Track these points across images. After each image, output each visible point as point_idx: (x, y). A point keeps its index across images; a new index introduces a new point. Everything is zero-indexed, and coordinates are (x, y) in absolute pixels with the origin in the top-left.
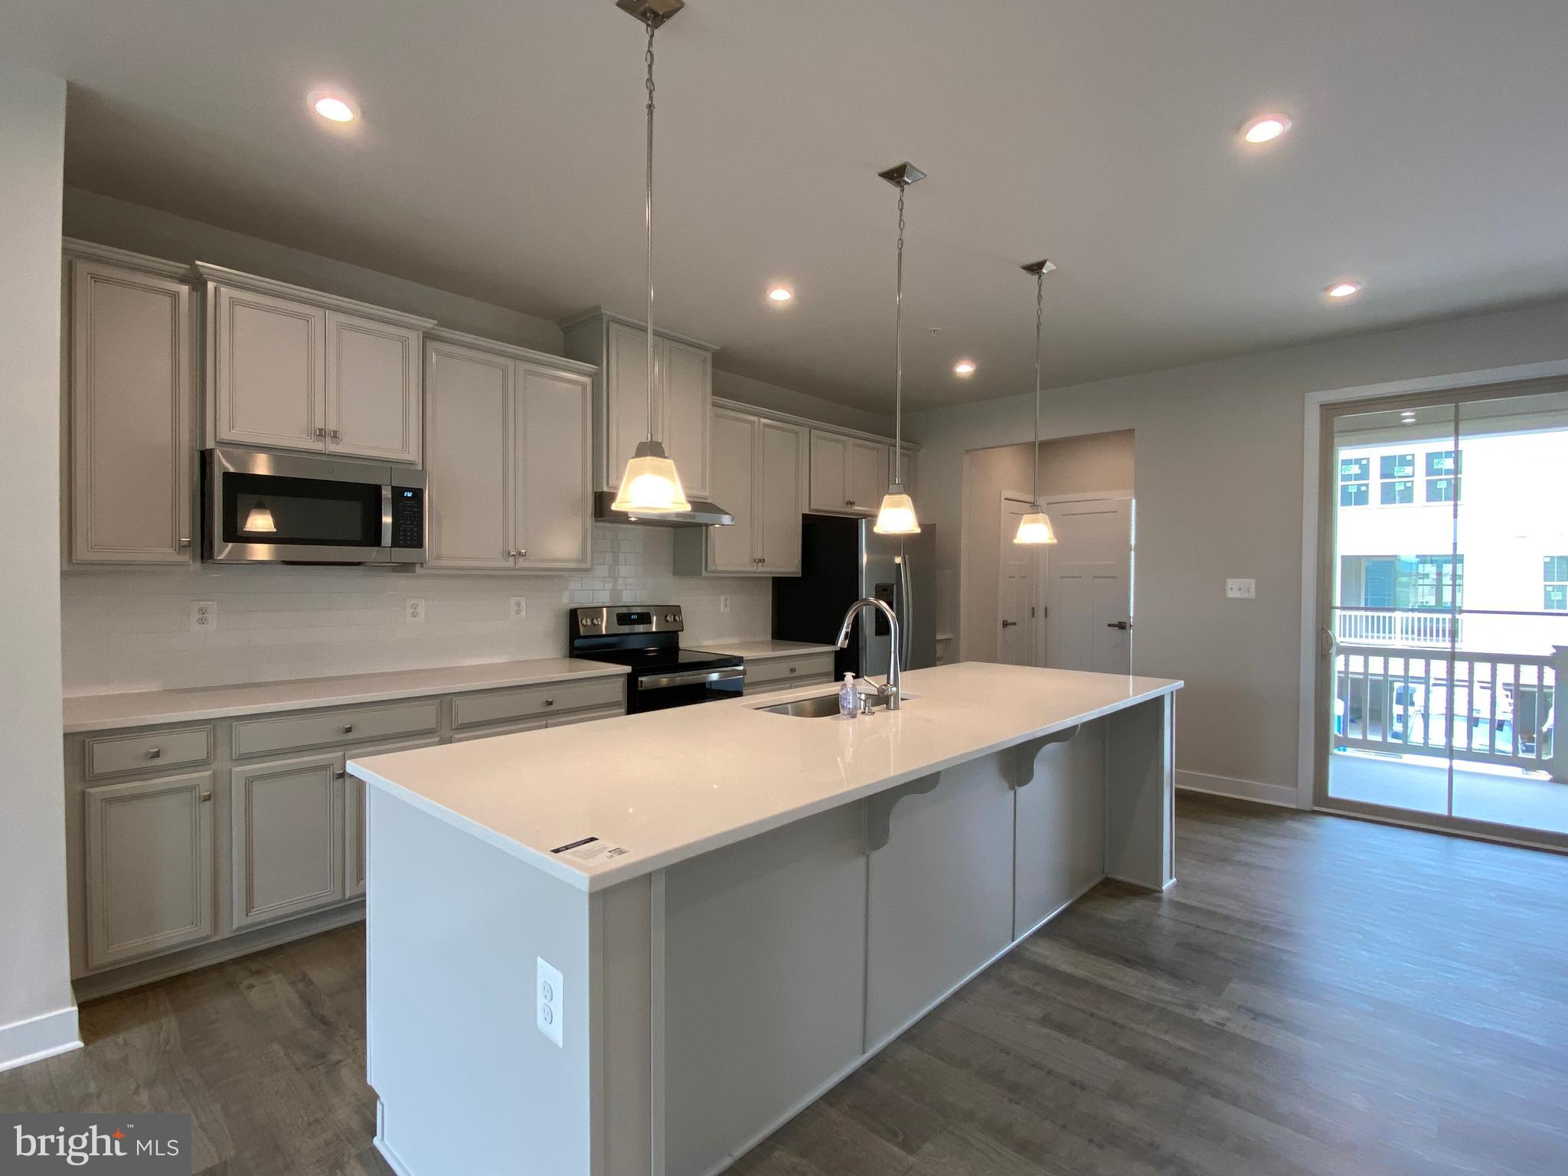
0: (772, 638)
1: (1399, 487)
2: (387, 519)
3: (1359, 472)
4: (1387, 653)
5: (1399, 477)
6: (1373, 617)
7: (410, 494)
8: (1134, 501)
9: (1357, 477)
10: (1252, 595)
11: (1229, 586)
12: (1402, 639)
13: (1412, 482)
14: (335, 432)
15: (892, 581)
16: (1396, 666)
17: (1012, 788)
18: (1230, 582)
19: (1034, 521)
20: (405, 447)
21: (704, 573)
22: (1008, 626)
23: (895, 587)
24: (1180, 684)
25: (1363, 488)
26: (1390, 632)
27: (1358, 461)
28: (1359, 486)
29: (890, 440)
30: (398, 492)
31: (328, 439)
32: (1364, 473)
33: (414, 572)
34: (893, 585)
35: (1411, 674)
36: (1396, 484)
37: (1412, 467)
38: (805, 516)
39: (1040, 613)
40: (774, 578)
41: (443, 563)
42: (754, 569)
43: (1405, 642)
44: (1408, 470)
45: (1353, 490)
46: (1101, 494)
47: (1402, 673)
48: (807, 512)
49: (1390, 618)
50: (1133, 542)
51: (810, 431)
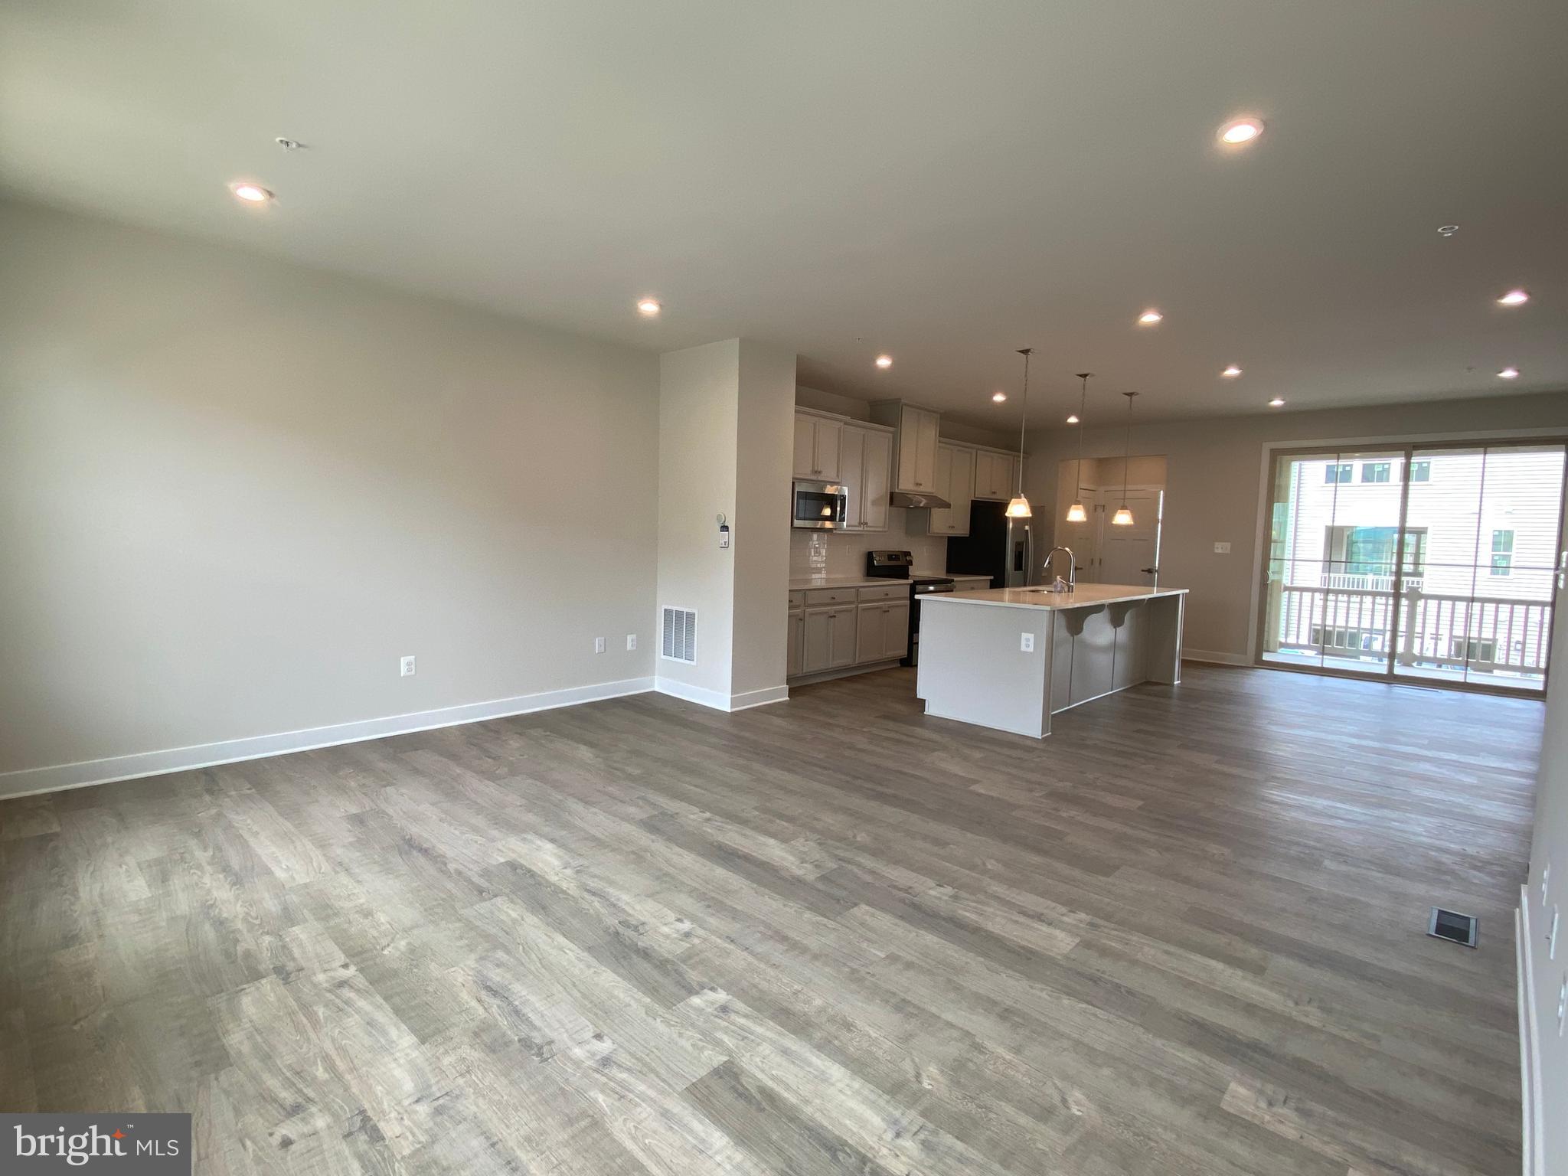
0: (946, 572)
1: (1378, 469)
2: (838, 509)
8: (1162, 492)
10: (1228, 551)
11: (1216, 546)
13: (1389, 464)
14: (820, 470)
15: (1024, 540)
17: (1115, 627)
18: (1217, 544)
19: (1123, 513)
21: (925, 534)
22: (1078, 570)
24: (1187, 591)
25: (1348, 468)
28: (1345, 466)
29: (1017, 453)
30: (841, 497)
31: (818, 474)
34: (1024, 542)
35: (1375, 627)
36: (1376, 466)
38: (972, 501)
39: (1097, 562)
40: (948, 537)
42: (949, 532)
46: (1142, 487)
47: (1369, 627)
48: (973, 499)
50: (1160, 517)
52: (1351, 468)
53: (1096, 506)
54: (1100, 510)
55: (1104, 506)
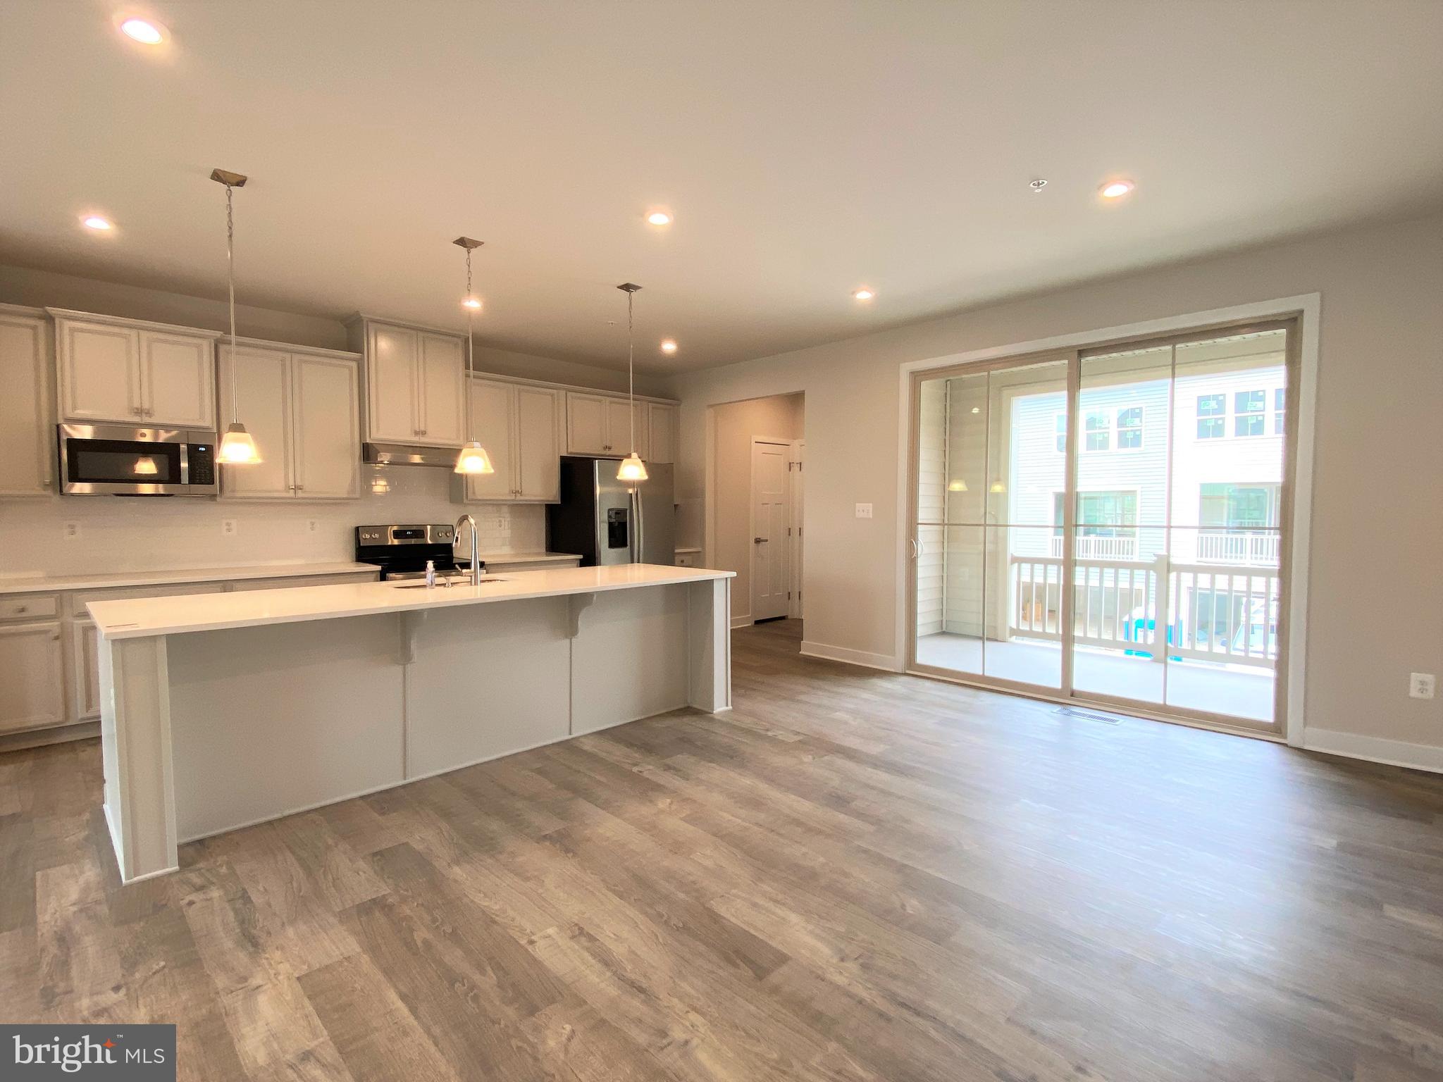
0: (547, 551)
2: (184, 465)
3: (1216, 407)
4: (1232, 572)
5: (1252, 411)
6: (1232, 539)
7: (203, 449)
9: (1215, 412)
11: (859, 509)
12: (1252, 558)
13: (1263, 416)
14: (149, 410)
15: (627, 507)
16: (1240, 583)
20: (202, 417)
21: (465, 501)
22: (761, 543)
23: (628, 511)
24: (734, 574)
25: (1220, 422)
26: (1241, 552)
27: (1215, 397)
28: (1217, 419)
30: (193, 449)
31: (144, 415)
32: (1221, 409)
33: (216, 500)
34: (626, 510)
37: (1263, 402)
38: (562, 458)
39: (796, 533)
40: (546, 505)
41: (239, 495)
42: (513, 498)
43: (1254, 561)
44: (1260, 405)
45: (1211, 424)
47: (1245, 589)
48: (565, 455)
49: (1242, 539)
51: (566, 394)
52: (1224, 422)
53: (790, 463)
54: (796, 468)
55: (801, 464)
